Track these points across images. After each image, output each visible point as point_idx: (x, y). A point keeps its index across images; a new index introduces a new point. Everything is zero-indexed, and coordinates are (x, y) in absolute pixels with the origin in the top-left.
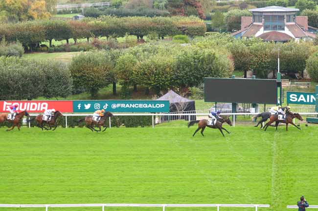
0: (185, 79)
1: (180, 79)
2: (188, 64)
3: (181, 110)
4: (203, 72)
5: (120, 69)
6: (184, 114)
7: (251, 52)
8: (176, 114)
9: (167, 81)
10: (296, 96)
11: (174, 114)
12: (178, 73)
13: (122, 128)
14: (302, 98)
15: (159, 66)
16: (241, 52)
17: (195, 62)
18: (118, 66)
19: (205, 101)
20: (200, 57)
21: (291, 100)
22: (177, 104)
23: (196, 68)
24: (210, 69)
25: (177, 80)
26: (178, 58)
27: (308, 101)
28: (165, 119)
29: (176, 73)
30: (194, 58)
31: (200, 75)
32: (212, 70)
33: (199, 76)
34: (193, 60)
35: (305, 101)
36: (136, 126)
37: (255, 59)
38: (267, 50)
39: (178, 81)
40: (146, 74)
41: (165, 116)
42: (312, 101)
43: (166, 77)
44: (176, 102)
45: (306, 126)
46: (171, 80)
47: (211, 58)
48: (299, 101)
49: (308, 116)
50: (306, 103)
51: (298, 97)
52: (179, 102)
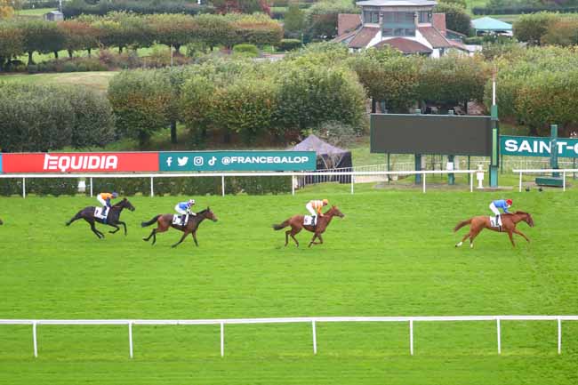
0: (296, 116)
1: (289, 116)
2: (301, 93)
3: (332, 167)
4: (325, 105)
5: (189, 101)
6: (337, 174)
7: (387, 73)
8: (324, 174)
9: (266, 119)
10: (515, 142)
11: (321, 174)
12: (284, 106)
13: (242, 196)
14: (525, 146)
15: (253, 95)
16: (372, 72)
17: (311, 88)
18: (185, 94)
19: (372, 151)
20: (319, 79)
21: (507, 149)
22: (325, 156)
23: (314, 98)
24: (337, 100)
25: (281, 117)
26: (284, 82)
27: (536, 151)
28: (309, 180)
29: (281, 107)
30: (309, 82)
31: (320, 109)
32: (339, 102)
33: (318, 111)
34: (308, 85)
35: (530, 151)
36: (265, 193)
37: (394, 83)
38: (413, 68)
39: (284, 119)
40: (232, 109)
41: (306, 176)
42: (541, 151)
43: (264, 113)
44: (324, 153)
45: (540, 190)
46: (273, 117)
47: (337, 82)
48: (520, 150)
49: (537, 174)
50: (533, 154)
51: (519, 145)
52: (328, 152)
